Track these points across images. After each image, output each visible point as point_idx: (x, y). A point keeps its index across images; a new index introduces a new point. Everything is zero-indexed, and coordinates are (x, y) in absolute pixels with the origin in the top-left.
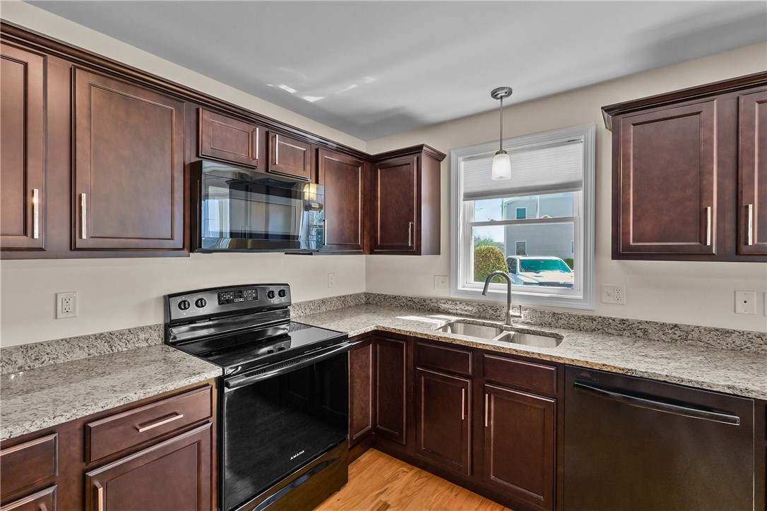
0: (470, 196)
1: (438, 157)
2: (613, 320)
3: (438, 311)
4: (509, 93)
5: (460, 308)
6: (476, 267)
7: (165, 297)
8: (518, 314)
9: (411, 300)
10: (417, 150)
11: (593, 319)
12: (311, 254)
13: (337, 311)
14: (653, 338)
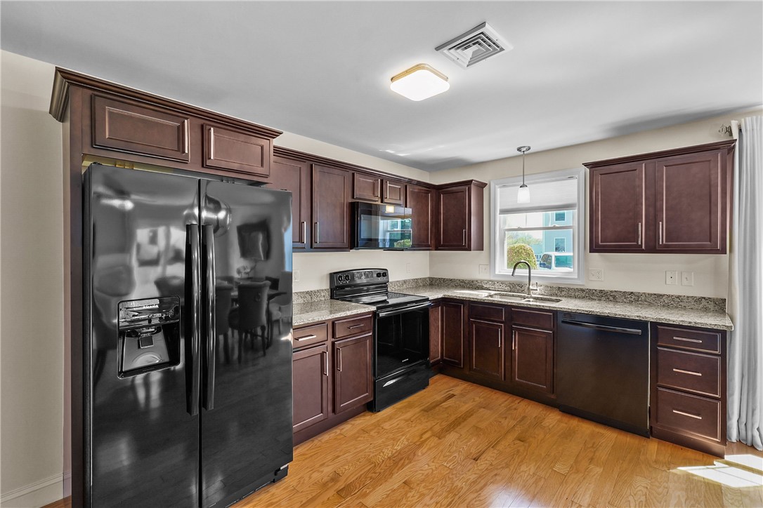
0: (504, 212)
1: (482, 186)
2: (596, 290)
3: (482, 288)
4: (529, 148)
5: (497, 286)
6: (509, 259)
7: (331, 274)
8: (535, 288)
9: (463, 281)
10: (469, 183)
11: (583, 290)
12: (403, 250)
13: (413, 288)
14: (619, 300)
